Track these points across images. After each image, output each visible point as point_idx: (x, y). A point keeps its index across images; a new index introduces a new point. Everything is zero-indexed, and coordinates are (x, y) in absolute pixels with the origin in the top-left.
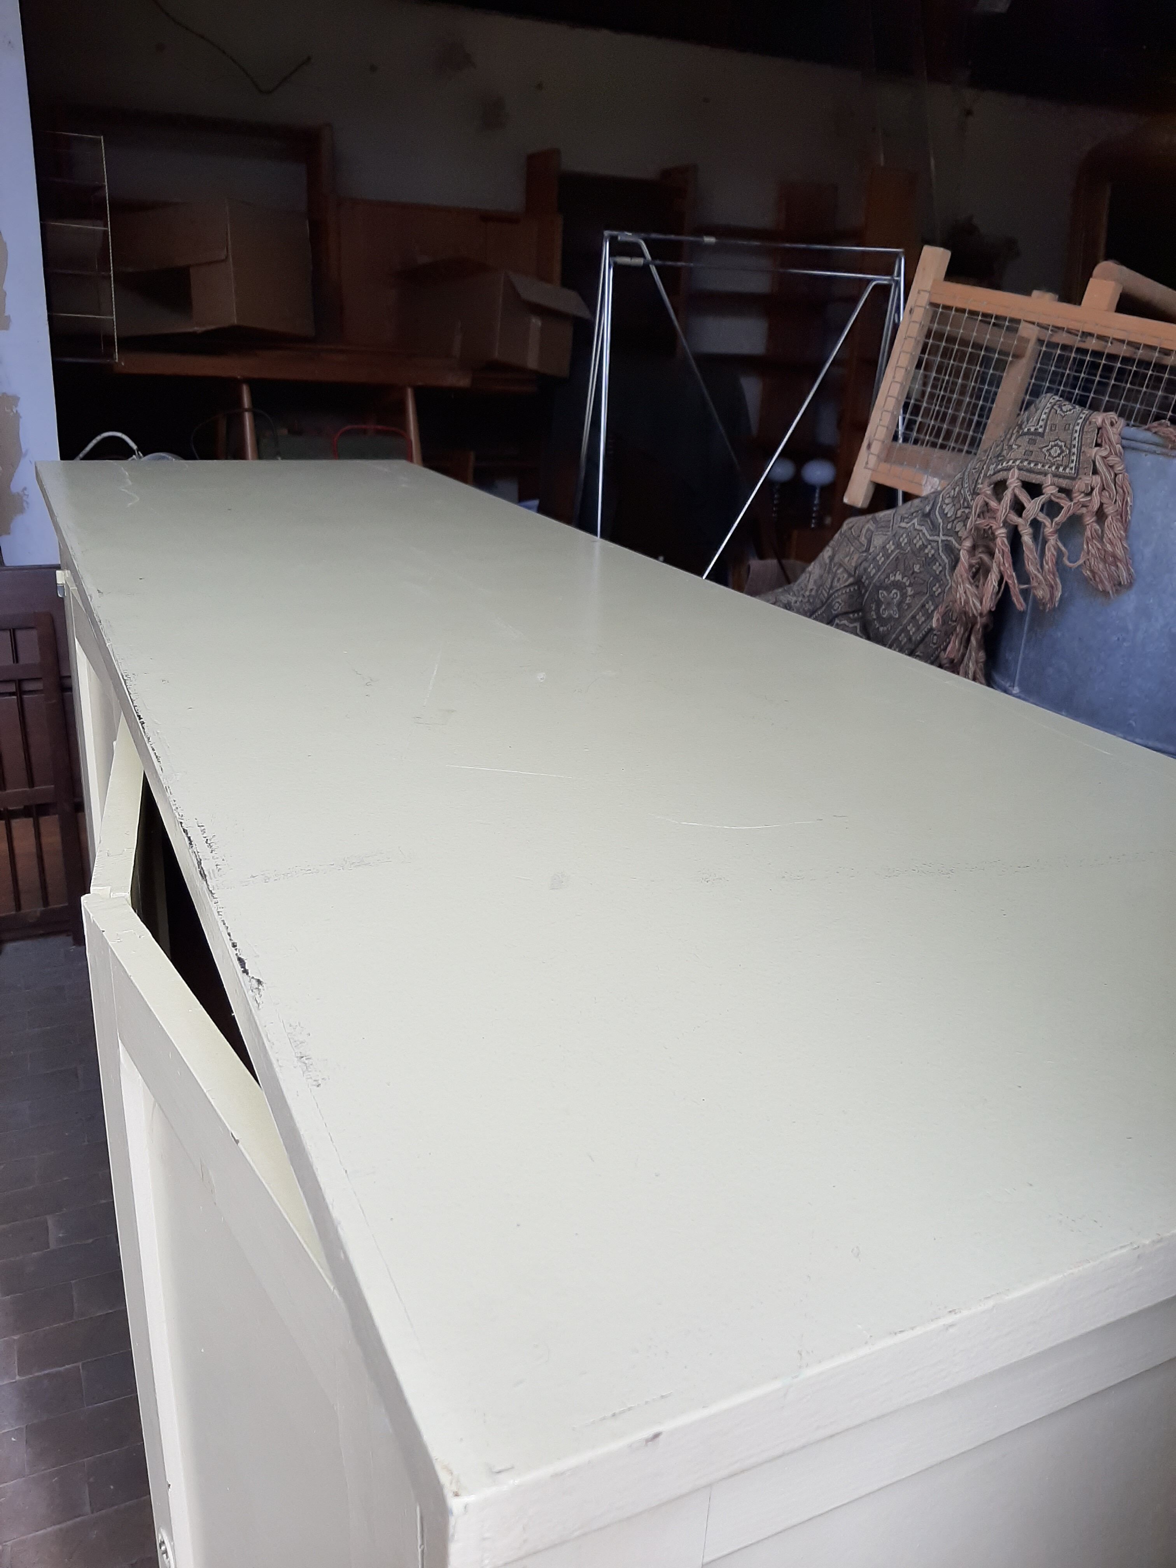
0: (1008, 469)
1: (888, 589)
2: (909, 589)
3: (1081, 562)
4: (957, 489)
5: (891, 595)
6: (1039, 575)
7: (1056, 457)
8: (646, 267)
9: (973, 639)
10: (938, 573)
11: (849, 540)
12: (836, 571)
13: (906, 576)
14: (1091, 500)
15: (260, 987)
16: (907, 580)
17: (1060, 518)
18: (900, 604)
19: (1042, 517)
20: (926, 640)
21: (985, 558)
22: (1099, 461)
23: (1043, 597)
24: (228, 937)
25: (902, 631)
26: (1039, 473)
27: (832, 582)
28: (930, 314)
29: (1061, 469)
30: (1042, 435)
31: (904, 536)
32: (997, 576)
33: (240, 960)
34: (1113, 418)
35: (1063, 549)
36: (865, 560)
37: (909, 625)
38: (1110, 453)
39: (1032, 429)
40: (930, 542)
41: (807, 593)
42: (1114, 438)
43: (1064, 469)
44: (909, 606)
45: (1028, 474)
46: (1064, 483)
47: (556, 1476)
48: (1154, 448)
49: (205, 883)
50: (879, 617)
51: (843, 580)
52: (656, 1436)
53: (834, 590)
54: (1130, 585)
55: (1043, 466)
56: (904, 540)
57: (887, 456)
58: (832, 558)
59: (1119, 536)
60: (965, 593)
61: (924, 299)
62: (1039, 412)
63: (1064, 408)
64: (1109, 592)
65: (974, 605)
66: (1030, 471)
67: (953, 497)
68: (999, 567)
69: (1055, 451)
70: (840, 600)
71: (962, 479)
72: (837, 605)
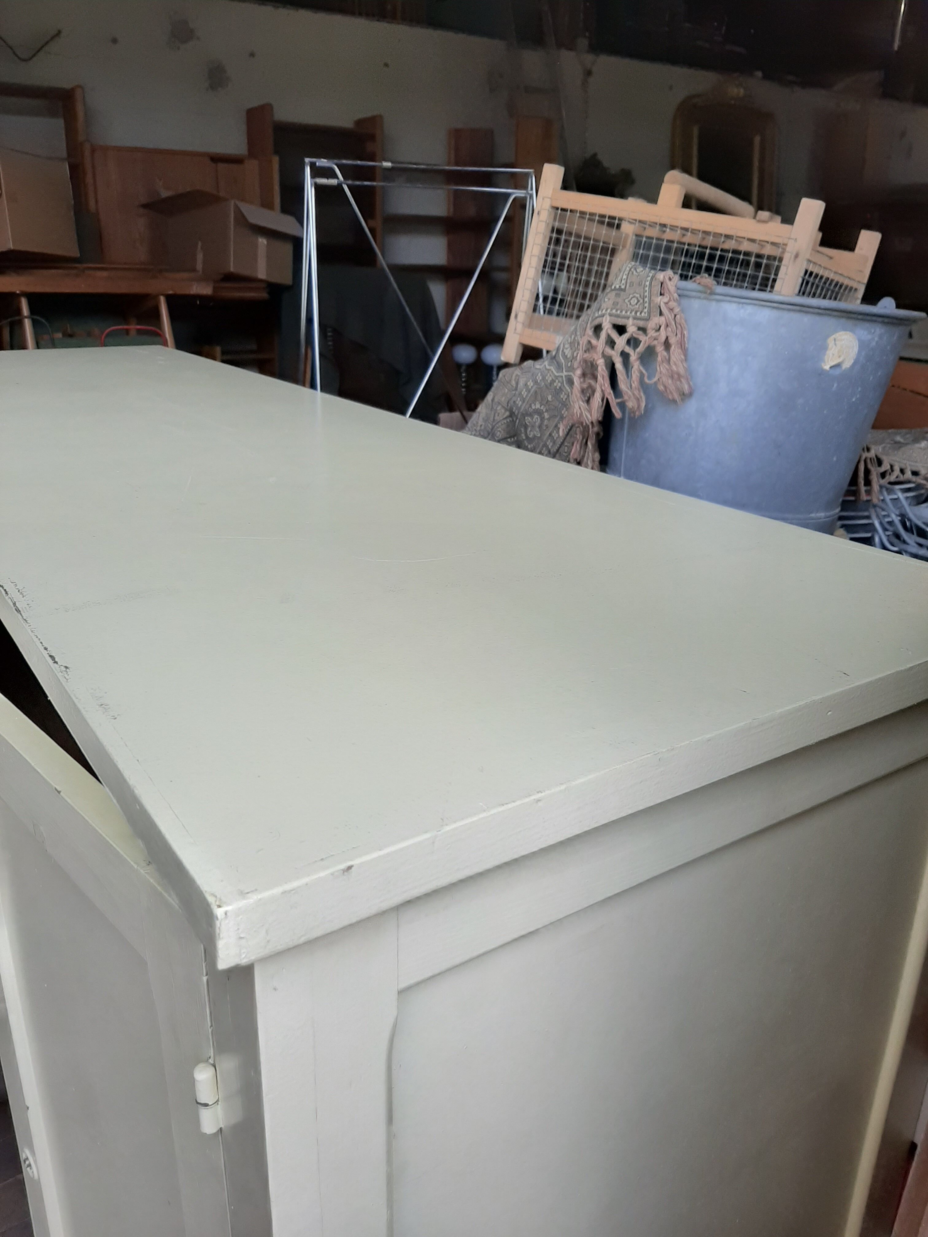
0: (603, 316)
1: (531, 415)
2: (546, 414)
3: (655, 379)
4: (573, 337)
5: (534, 420)
6: (629, 391)
7: (634, 305)
8: (340, 186)
9: (589, 443)
10: (564, 400)
11: (504, 384)
12: (496, 408)
13: (543, 405)
14: (660, 334)
15: (68, 670)
16: (544, 408)
17: (641, 348)
18: (540, 427)
19: (628, 350)
20: (560, 450)
21: (592, 382)
22: (662, 306)
23: (633, 407)
24: (41, 644)
25: (543, 446)
26: (624, 317)
27: (494, 416)
28: (552, 217)
29: (638, 314)
30: (624, 290)
31: (539, 375)
32: (600, 394)
33: (51, 656)
34: (671, 275)
35: (644, 371)
36: (514, 395)
37: (548, 441)
38: (670, 300)
39: (617, 287)
40: (557, 377)
41: (478, 428)
42: (672, 288)
43: (641, 313)
44: (547, 427)
45: (616, 319)
46: (641, 324)
47: (284, 893)
48: (699, 294)
49: (20, 615)
50: (527, 437)
51: (502, 413)
52: (350, 868)
53: (496, 422)
54: (691, 394)
55: (626, 312)
56: (539, 378)
57: (530, 324)
58: (493, 400)
59: (680, 359)
60: (580, 408)
61: (547, 204)
62: (622, 273)
63: (638, 270)
64: (677, 401)
65: (586, 416)
66: (618, 316)
67: (571, 343)
68: (601, 388)
69: (634, 301)
70: (500, 429)
71: (576, 329)
72: (499, 433)
